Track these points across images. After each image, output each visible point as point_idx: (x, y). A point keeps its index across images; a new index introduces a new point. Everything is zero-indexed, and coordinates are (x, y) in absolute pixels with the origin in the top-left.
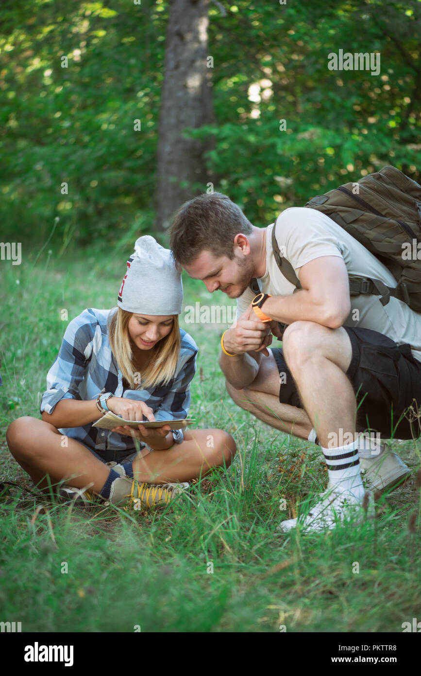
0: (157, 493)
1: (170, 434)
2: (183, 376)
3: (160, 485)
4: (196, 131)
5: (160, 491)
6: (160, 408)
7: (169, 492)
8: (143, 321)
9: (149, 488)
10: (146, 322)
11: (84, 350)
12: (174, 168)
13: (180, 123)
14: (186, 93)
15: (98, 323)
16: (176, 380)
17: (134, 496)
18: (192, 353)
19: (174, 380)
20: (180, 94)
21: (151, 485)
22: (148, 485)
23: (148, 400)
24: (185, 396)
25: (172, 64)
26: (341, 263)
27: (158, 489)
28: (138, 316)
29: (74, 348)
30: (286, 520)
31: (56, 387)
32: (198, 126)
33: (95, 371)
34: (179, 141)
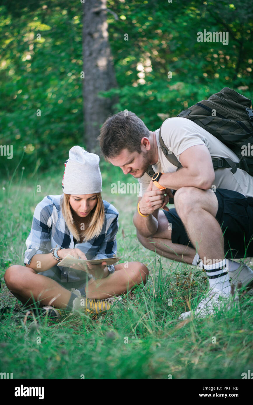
0: (102, 305)
1: (106, 268)
2: (111, 231)
3: (103, 300)
4: (106, 93)
5: (104, 303)
6: (98, 252)
7: (109, 303)
8: (77, 199)
9: (96, 302)
10: (79, 199)
11: (46, 222)
12: (95, 117)
13: (96, 89)
14: (98, 70)
15: (54, 204)
16: (106, 235)
17: (87, 308)
18: (115, 216)
19: (106, 234)
20: (94, 71)
21: (98, 300)
22: (96, 300)
23: (91, 248)
24: (113, 244)
25: (87, 53)
26: (205, 148)
27: (102, 302)
28: (74, 196)
29: (40, 222)
30: (184, 312)
31: (32, 248)
32: (107, 89)
33: (55, 234)
34: (96, 100)
